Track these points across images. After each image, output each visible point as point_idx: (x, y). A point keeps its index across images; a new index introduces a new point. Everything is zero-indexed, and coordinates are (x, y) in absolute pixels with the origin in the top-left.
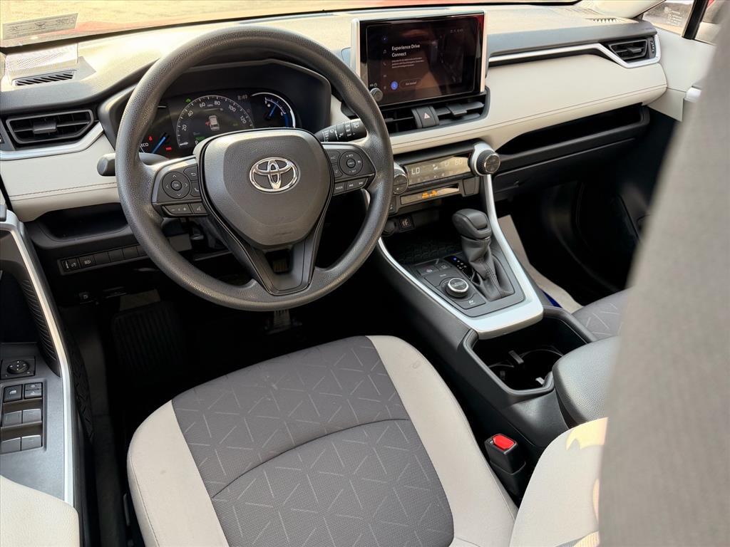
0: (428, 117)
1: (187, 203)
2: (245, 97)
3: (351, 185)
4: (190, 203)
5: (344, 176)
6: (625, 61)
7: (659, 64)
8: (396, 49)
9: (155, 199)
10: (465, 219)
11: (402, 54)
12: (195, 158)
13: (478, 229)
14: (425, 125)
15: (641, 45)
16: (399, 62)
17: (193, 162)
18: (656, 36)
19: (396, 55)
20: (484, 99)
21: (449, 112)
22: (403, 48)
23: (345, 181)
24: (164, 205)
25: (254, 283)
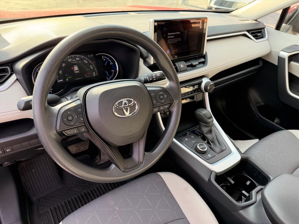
0: (183, 66)
1: (77, 127)
2: (92, 55)
3: (162, 108)
4: (78, 127)
5: (159, 104)
6: (256, 39)
7: (267, 41)
8: (170, 34)
9: (58, 128)
10: (201, 114)
11: (172, 37)
12: (79, 99)
13: (208, 119)
14: (182, 70)
15: (260, 32)
16: (171, 41)
17: (79, 102)
18: (265, 29)
19: (170, 37)
20: (204, 57)
21: (191, 64)
22: (173, 34)
23: (159, 106)
24: (63, 131)
25: (113, 166)
